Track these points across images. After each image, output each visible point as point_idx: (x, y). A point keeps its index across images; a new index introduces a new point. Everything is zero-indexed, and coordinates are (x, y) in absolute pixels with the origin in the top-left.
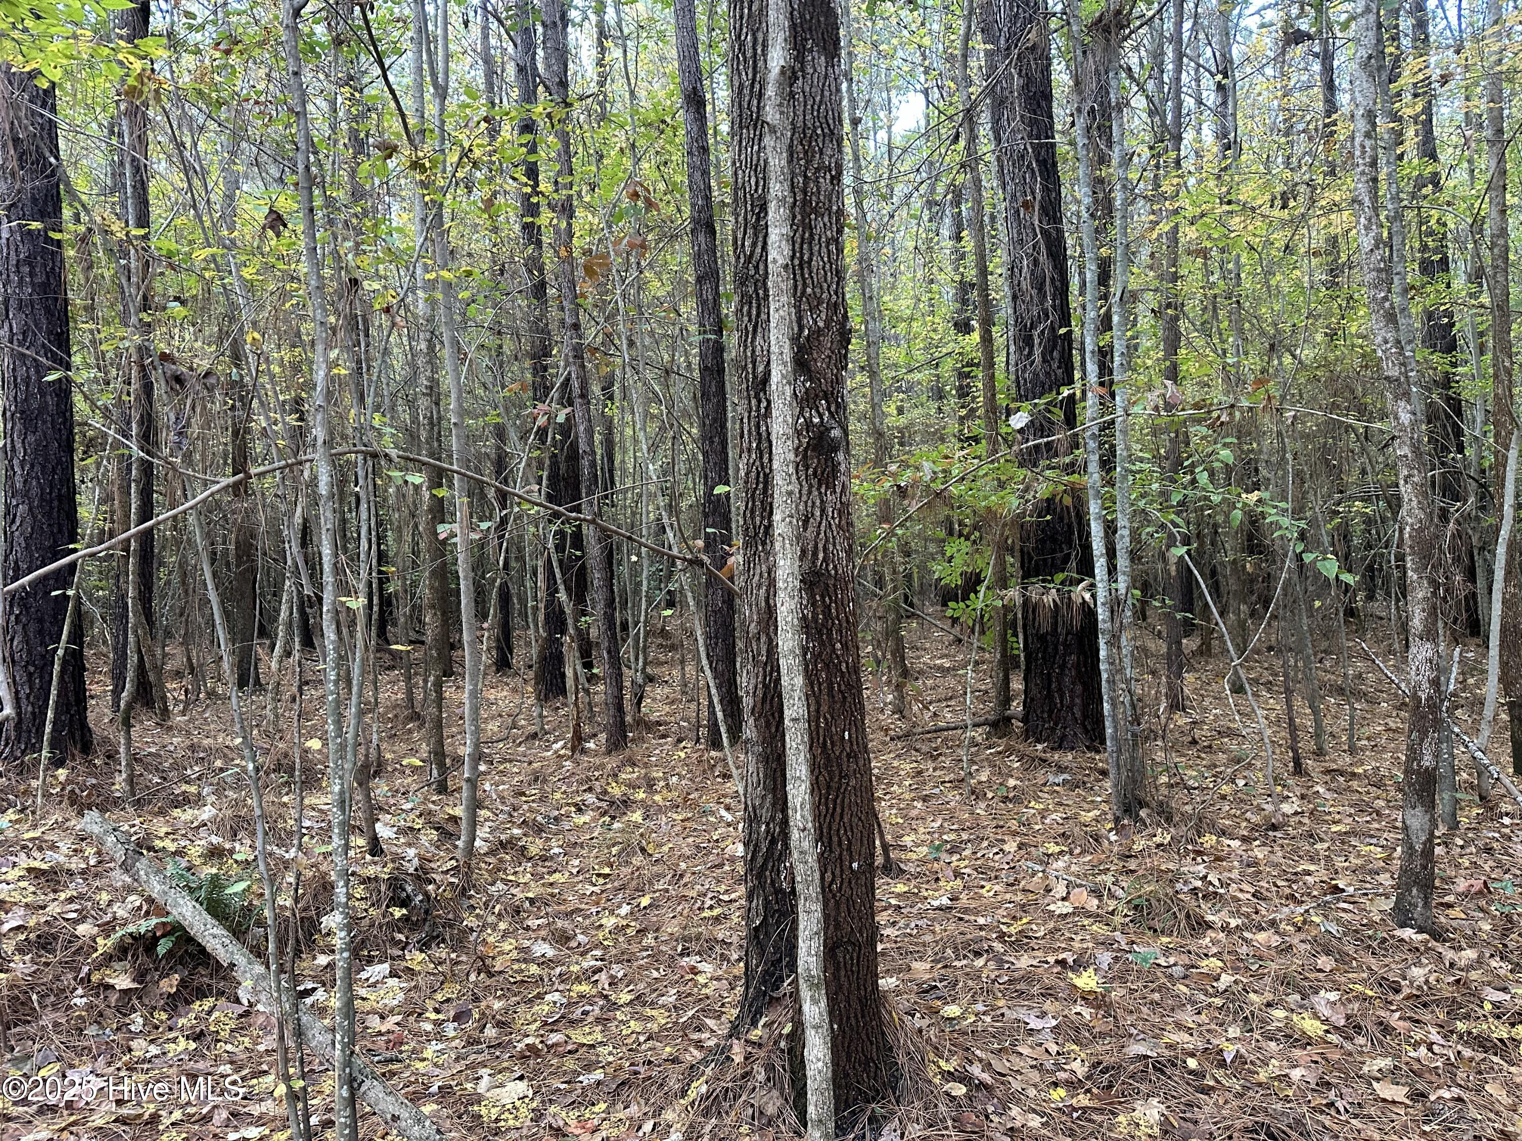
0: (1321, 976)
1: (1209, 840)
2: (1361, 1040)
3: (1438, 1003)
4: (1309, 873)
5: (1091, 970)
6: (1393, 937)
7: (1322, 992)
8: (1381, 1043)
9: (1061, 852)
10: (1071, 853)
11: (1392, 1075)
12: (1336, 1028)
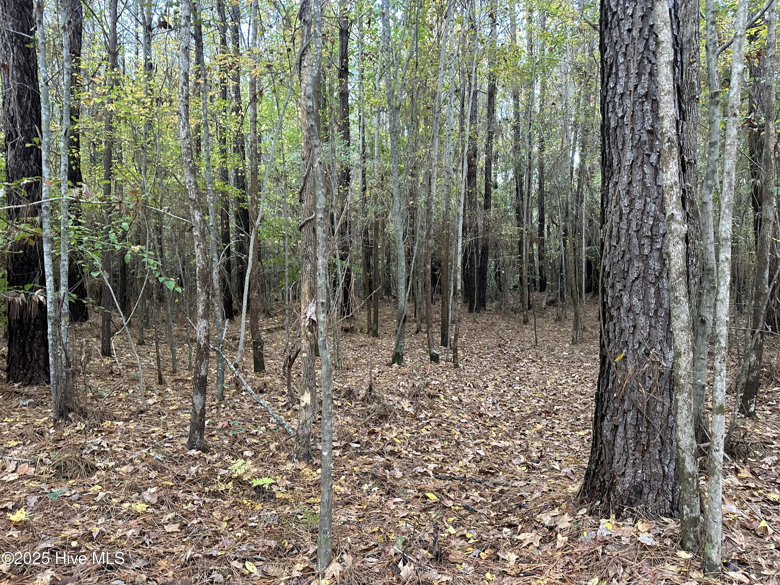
0: (150, 481)
1: (107, 423)
2: (163, 507)
3: (199, 481)
4: (153, 432)
5: (22, 509)
6: (186, 455)
7: (149, 489)
8: (172, 506)
9: (18, 445)
10: (24, 444)
11: (174, 520)
12: (152, 505)
